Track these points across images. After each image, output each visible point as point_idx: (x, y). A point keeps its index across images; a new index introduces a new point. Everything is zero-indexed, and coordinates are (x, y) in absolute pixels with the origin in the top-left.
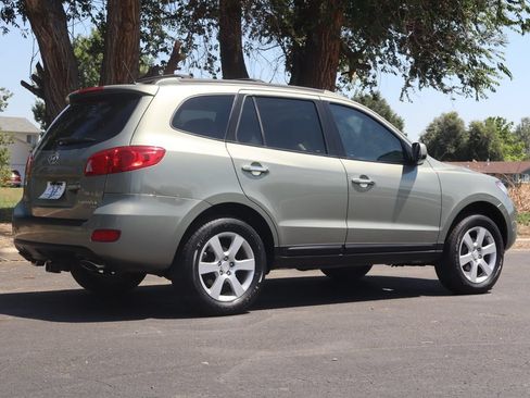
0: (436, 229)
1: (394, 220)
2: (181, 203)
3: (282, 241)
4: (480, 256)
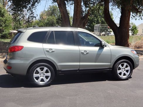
1: (95, 62)
2: (28, 60)
3: (59, 68)
4: (125, 71)
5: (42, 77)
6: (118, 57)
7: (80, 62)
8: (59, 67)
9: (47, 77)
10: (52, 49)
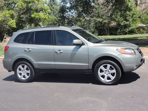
0: (88, 64)
3: (36, 67)
4: (109, 73)
5: (24, 74)
6: (96, 57)
7: (55, 61)
8: (36, 65)
9: (28, 74)
10: (29, 49)
